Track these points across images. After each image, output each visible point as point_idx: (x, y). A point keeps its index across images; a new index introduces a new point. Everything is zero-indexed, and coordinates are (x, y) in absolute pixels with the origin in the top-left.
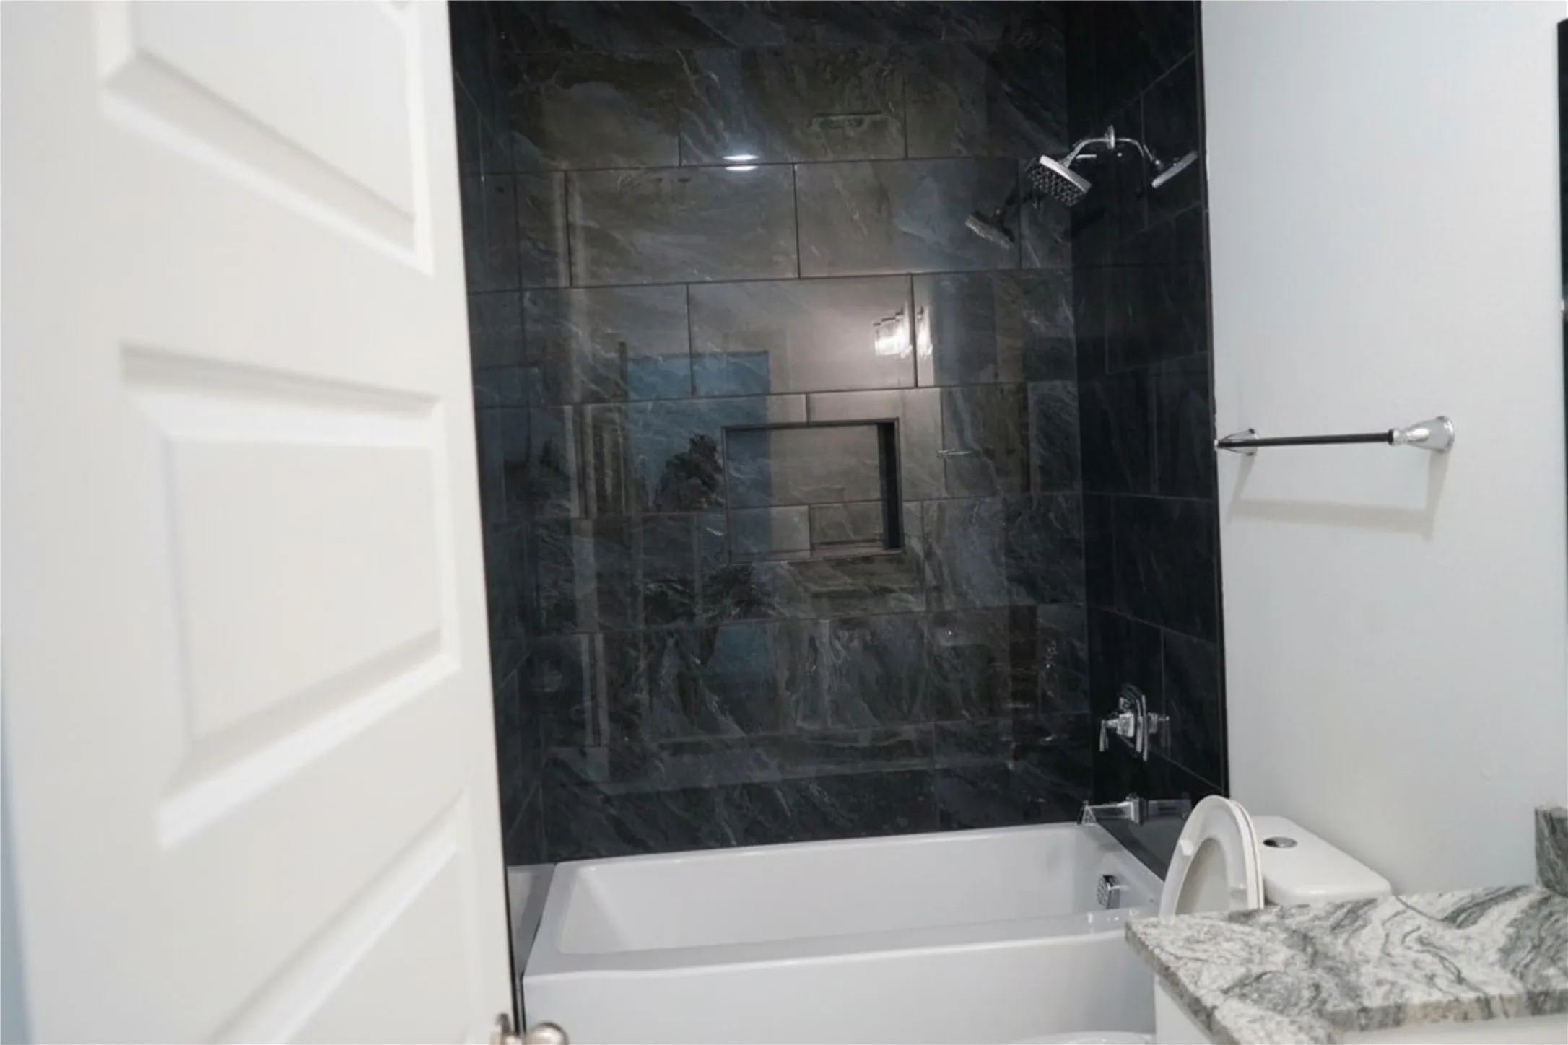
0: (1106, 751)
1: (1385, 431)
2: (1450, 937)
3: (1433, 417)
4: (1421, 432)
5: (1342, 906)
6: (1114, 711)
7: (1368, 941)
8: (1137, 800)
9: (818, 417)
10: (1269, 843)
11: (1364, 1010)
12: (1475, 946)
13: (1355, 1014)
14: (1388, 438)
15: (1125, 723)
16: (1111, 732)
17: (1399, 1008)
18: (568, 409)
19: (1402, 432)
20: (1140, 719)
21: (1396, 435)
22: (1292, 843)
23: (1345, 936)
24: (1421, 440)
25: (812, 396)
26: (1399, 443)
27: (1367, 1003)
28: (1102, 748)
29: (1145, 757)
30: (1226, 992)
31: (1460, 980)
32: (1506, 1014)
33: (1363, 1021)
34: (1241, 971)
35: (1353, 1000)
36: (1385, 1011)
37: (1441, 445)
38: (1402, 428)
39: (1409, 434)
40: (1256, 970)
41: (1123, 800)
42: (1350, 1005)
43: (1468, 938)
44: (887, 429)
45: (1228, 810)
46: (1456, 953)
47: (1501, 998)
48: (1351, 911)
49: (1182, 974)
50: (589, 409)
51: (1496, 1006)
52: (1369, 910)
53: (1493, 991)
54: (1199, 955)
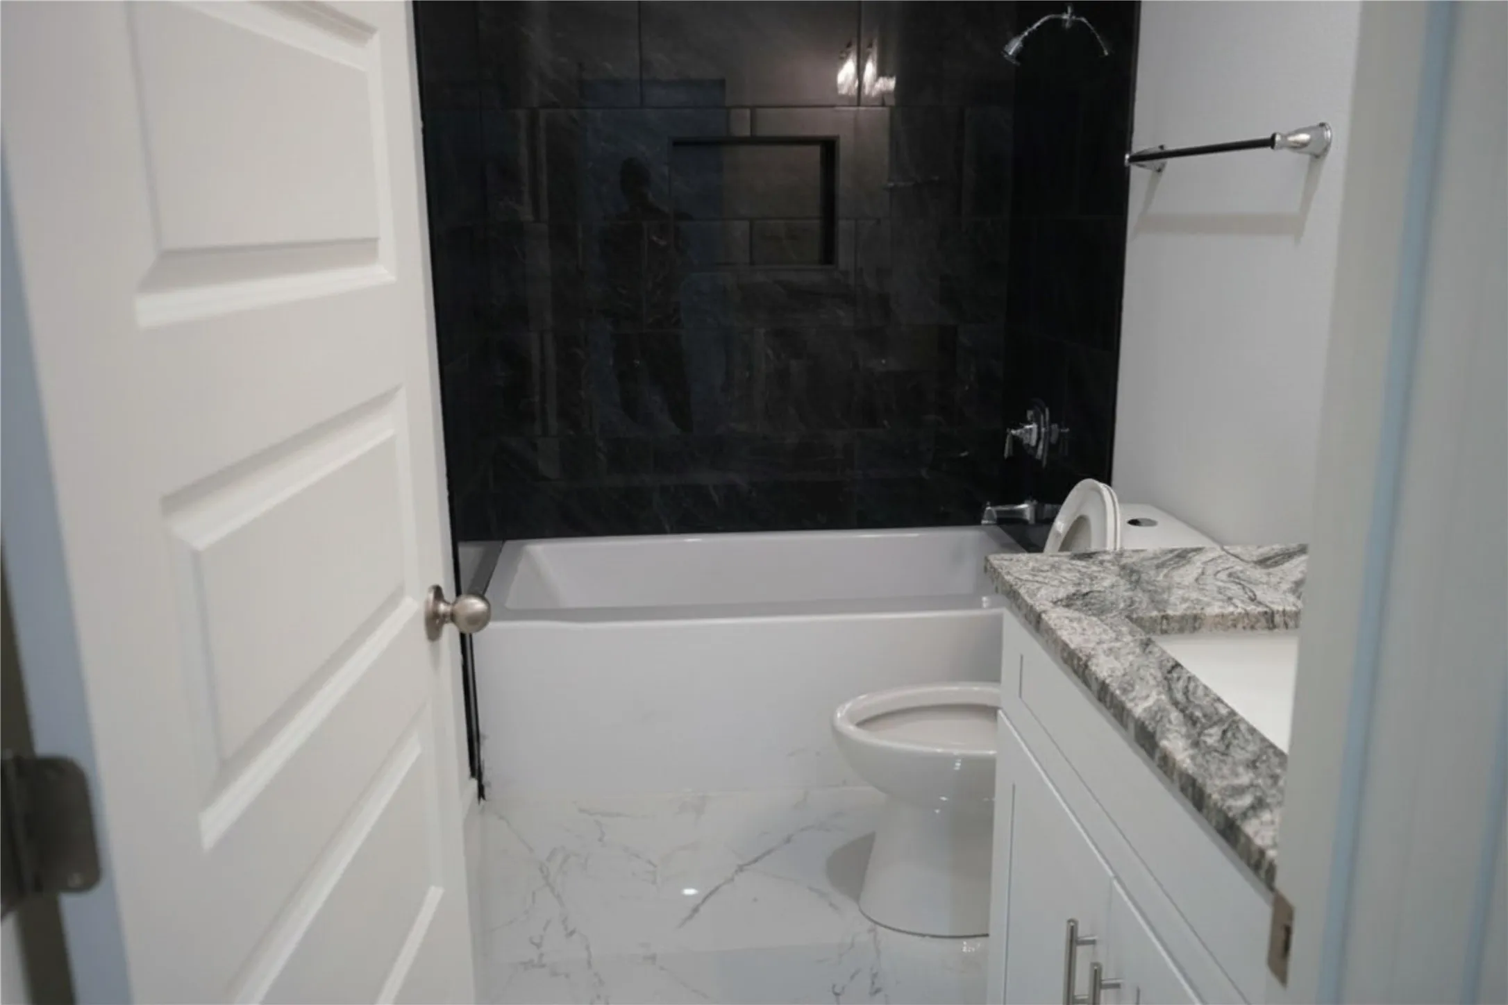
0: (1009, 458)
1: (1268, 136)
2: (1258, 573)
3: (1316, 123)
4: (1304, 137)
5: (1172, 551)
6: (1021, 421)
7: (1187, 574)
8: (1035, 502)
9: (764, 131)
10: (1134, 522)
11: (1166, 617)
12: (1274, 580)
13: (1159, 621)
14: (1270, 143)
15: (1030, 432)
16: (1017, 441)
17: (1195, 618)
18: (521, 114)
19: (1284, 137)
20: (1043, 430)
21: (1278, 138)
22: (1151, 523)
23: (1165, 571)
24: (1304, 145)
25: (759, 111)
26: (1281, 147)
27: (1170, 612)
28: (1006, 454)
29: (1045, 463)
30: (1055, 603)
31: (1253, 599)
32: (1286, 625)
33: (1164, 627)
34: (1072, 590)
35: (1159, 611)
36: (1183, 618)
37: (1318, 151)
38: (1285, 132)
39: (1291, 139)
40: (1085, 590)
41: (1021, 502)
42: (1155, 613)
43: (1269, 574)
44: (829, 147)
45: (1099, 492)
46: (1257, 583)
47: (1284, 612)
48: (1179, 556)
49: (1022, 591)
50: (543, 114)
51: (1278, 619)
52: (1194, 556)
53: (1278, 607)
54: (1040, 579)
